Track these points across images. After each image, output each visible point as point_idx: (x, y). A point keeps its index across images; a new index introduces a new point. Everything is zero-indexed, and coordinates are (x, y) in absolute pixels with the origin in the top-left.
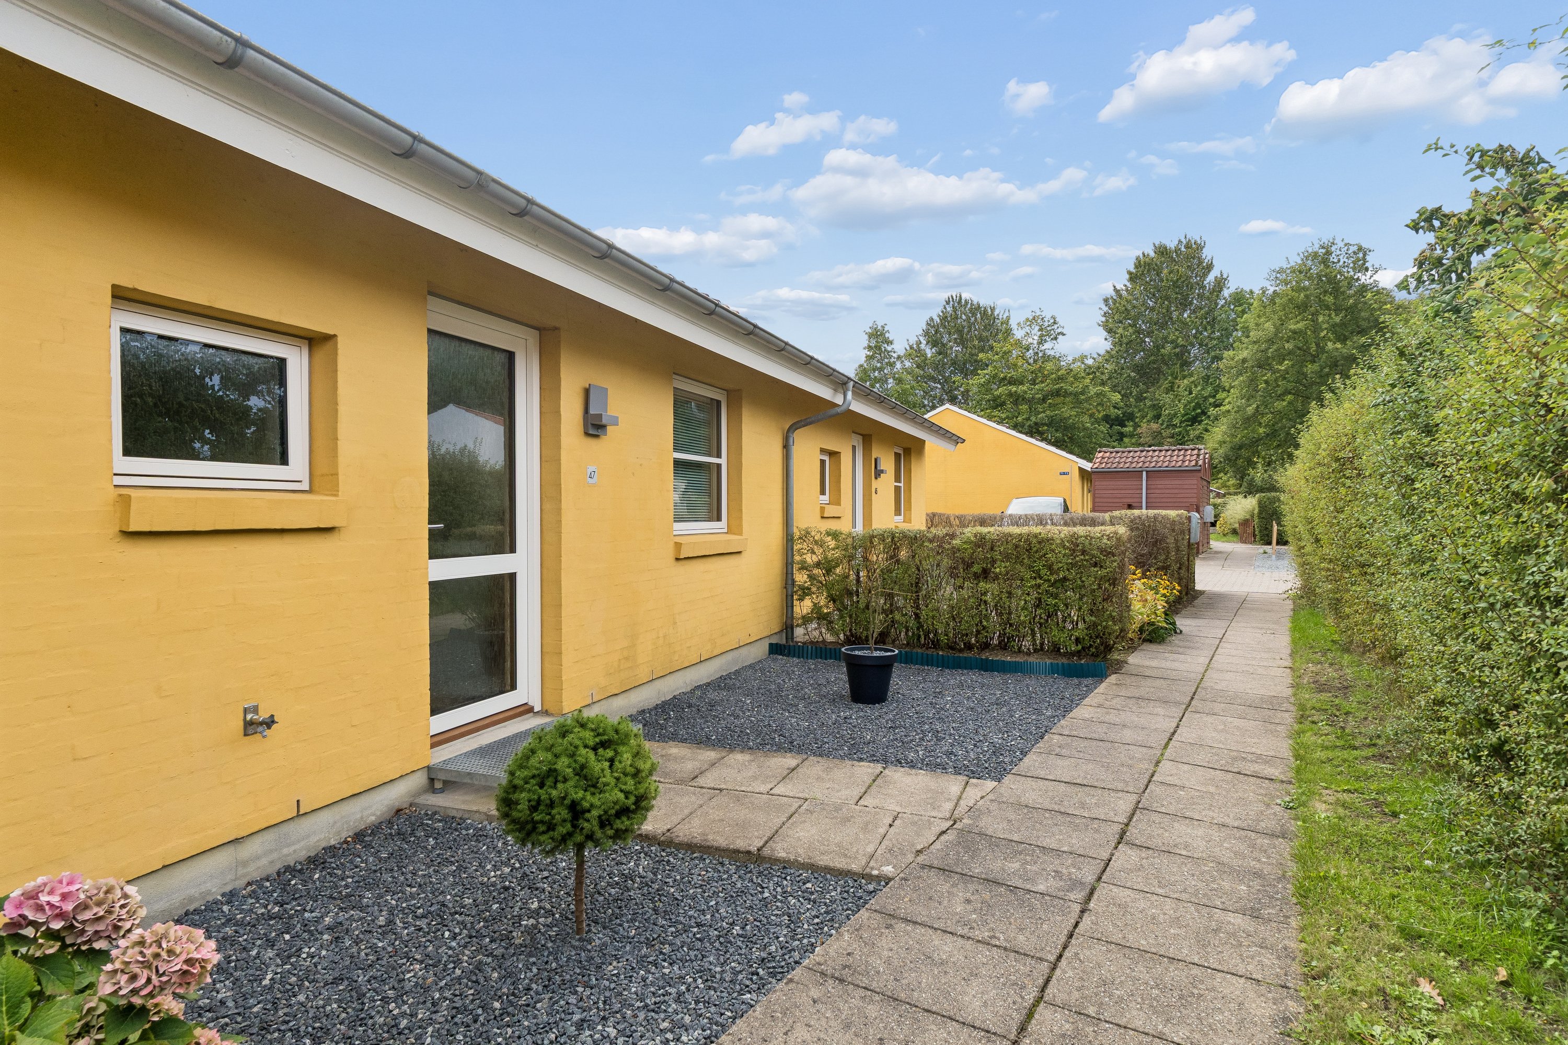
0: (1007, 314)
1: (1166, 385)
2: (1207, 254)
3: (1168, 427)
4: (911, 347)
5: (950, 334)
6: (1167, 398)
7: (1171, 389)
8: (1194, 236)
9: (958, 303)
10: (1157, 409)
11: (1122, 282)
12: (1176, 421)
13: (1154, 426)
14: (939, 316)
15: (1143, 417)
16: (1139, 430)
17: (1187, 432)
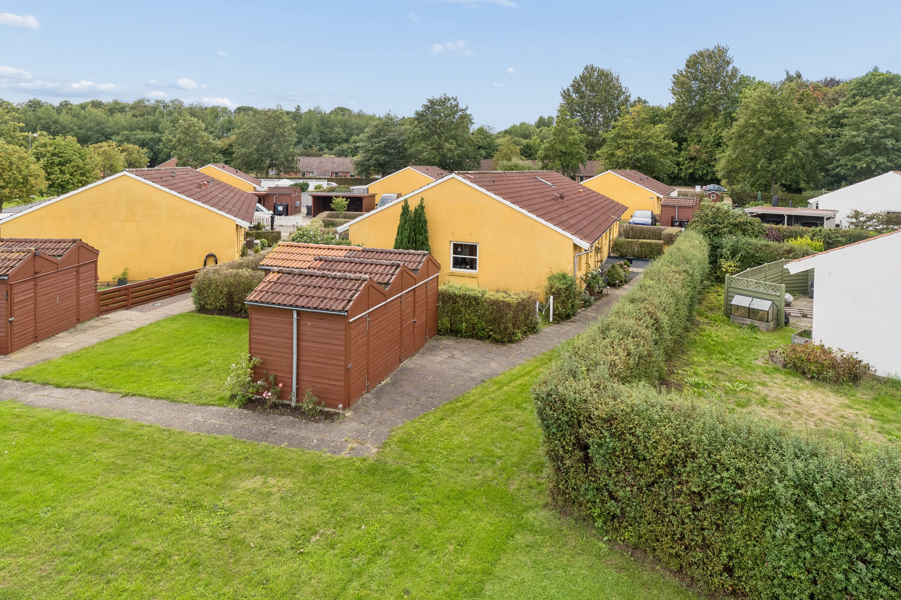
0: (617, 74)
1: (705, 125)
2: (730, 54)
3: (704, 147)
4: (564, 92)
5: (586, 87)
6: (705, 132)
7: (707, 128)
8: (723, 45)
9: (590, 70)
10: (700, 137)
11: (682, 67)
12: (709, 145)
13: (697, 147)
14: (580, 76)
15: (692, 141)
16: (689, 148)
17: (714, 151)
